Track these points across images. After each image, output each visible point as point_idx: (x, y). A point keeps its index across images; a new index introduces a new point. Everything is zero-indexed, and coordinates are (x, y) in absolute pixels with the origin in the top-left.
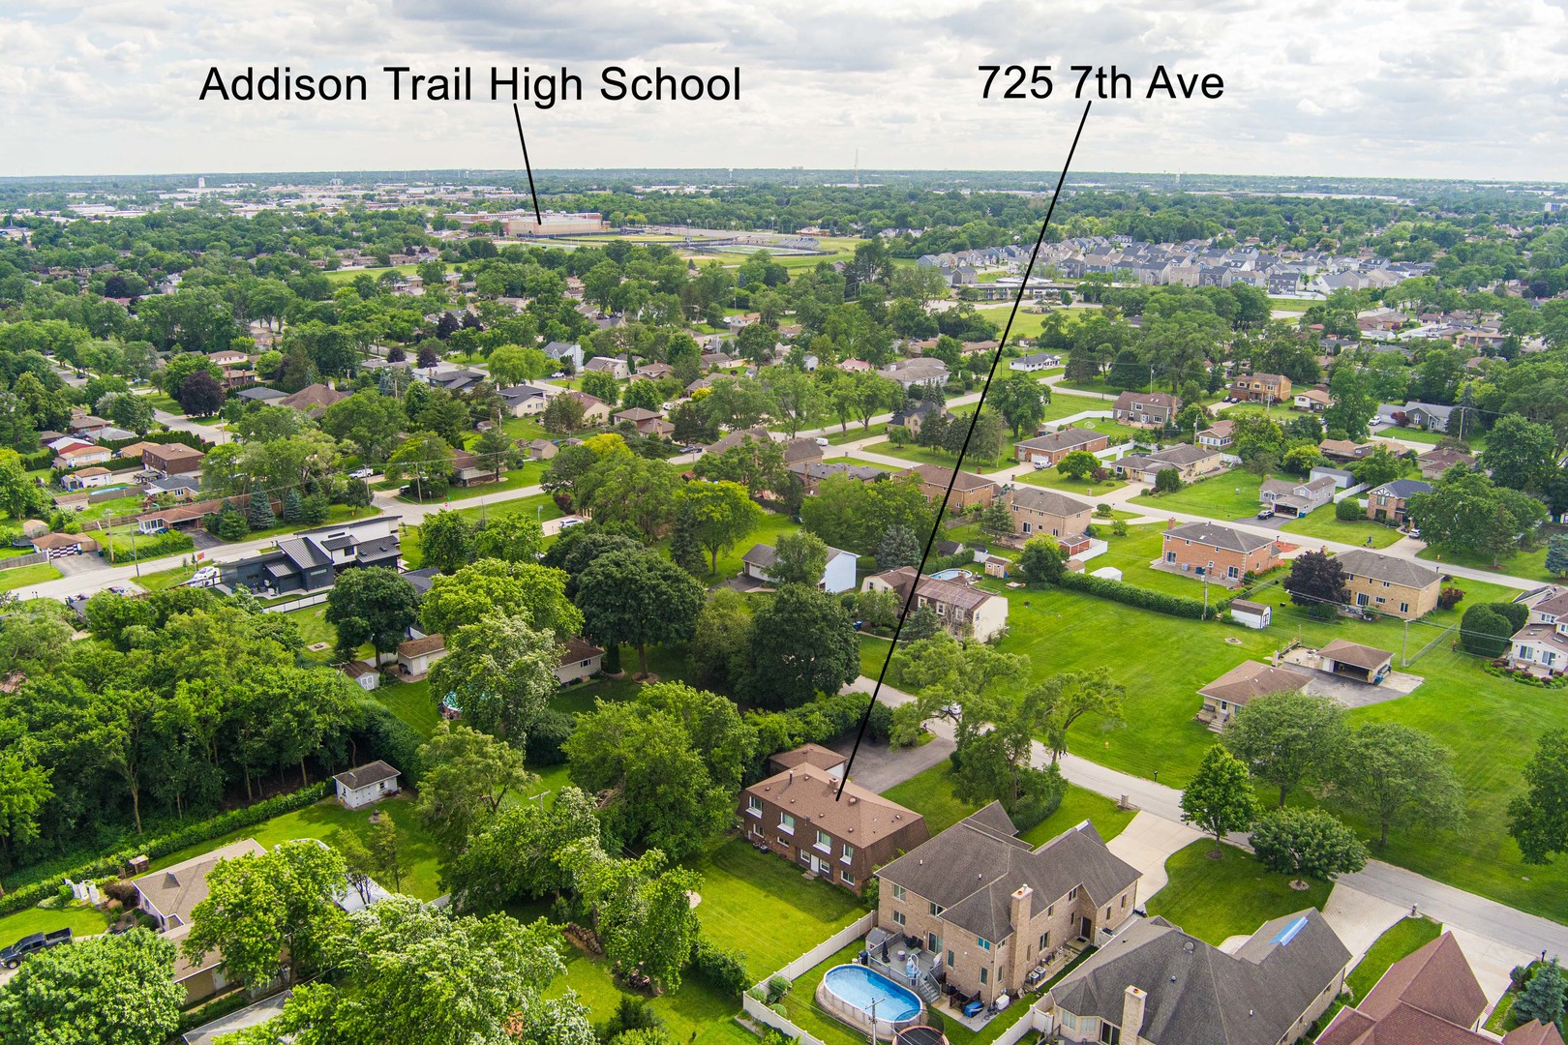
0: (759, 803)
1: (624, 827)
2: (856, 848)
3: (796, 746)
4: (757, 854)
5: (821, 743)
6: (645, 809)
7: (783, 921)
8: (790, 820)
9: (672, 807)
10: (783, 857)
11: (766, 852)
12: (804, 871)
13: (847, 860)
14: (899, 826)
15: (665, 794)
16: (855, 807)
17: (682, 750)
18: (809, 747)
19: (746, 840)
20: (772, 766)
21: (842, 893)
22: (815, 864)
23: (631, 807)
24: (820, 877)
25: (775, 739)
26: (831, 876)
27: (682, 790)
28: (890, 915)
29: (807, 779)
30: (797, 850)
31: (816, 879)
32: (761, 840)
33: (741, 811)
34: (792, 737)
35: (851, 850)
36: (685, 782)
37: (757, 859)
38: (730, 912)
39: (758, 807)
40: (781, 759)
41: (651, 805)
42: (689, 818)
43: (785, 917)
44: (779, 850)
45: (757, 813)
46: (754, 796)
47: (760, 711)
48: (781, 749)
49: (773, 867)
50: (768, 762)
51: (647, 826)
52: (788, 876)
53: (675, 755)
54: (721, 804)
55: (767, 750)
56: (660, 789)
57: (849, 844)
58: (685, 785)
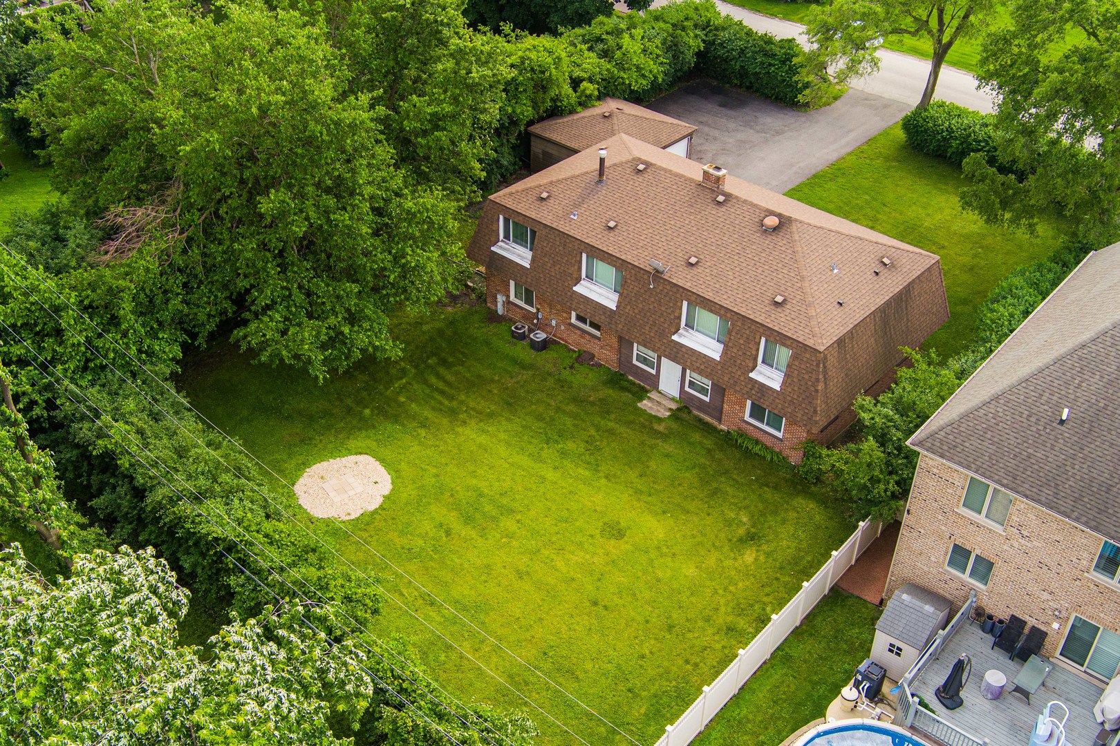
0: (524, 231)
1: (176, 303)
2: (801, 350)
3: (585, 102)
4: (521, 351)
5: (636, 98)
6: (231, 256)
7: (616, 548)
8: (605, 272)
9: (307, 246)
10: (584, 358)
11: (544, 346)
12: (641, 393)
13: (770, 377)
14: (892, 285)
15: (283, 214)
16: (780, 240)
17: (324, 90)
18: (611, 105)
19: (493, 317)
20: (537, 148)
21: (747, 453)
22: (670, 378)
23: (195, 252)
24: (685, 408)
25: (542, 85)
26: (716, 410)
27: (331, 202)
28: (940, 554)
29: (641, 169)
30: (624, 344)
31: (675, 415)
32: (528, 317)
33: (479, 247)
34: (575, 83)
35: (783, 354)
36: (339, 180)
37: (524, 366)
38: (468, 520)
39: (520, 239)
40: (557, 131)
41: (247, 248)
42: (352, 274)
43: (615, 531)
44: (574, 341)
45: (520, 255)
46: (510, 215)
47: (507, 28)
48: (556, 111)
49: (562, 383)
50: (526, 139)
51: (240, 300)
52: (605, 408)
53: (303, 105)
54: (431, 232)
55: (525, 111)
56: (267, 205)
57: (778, 338)
58: (341, 190)
